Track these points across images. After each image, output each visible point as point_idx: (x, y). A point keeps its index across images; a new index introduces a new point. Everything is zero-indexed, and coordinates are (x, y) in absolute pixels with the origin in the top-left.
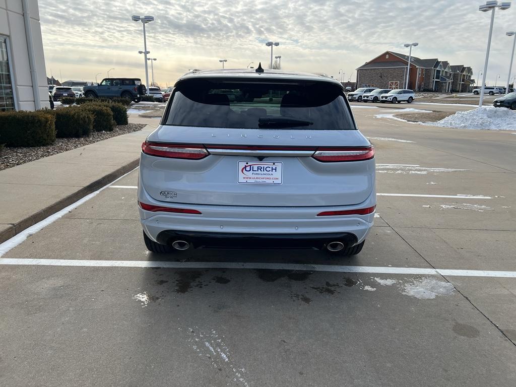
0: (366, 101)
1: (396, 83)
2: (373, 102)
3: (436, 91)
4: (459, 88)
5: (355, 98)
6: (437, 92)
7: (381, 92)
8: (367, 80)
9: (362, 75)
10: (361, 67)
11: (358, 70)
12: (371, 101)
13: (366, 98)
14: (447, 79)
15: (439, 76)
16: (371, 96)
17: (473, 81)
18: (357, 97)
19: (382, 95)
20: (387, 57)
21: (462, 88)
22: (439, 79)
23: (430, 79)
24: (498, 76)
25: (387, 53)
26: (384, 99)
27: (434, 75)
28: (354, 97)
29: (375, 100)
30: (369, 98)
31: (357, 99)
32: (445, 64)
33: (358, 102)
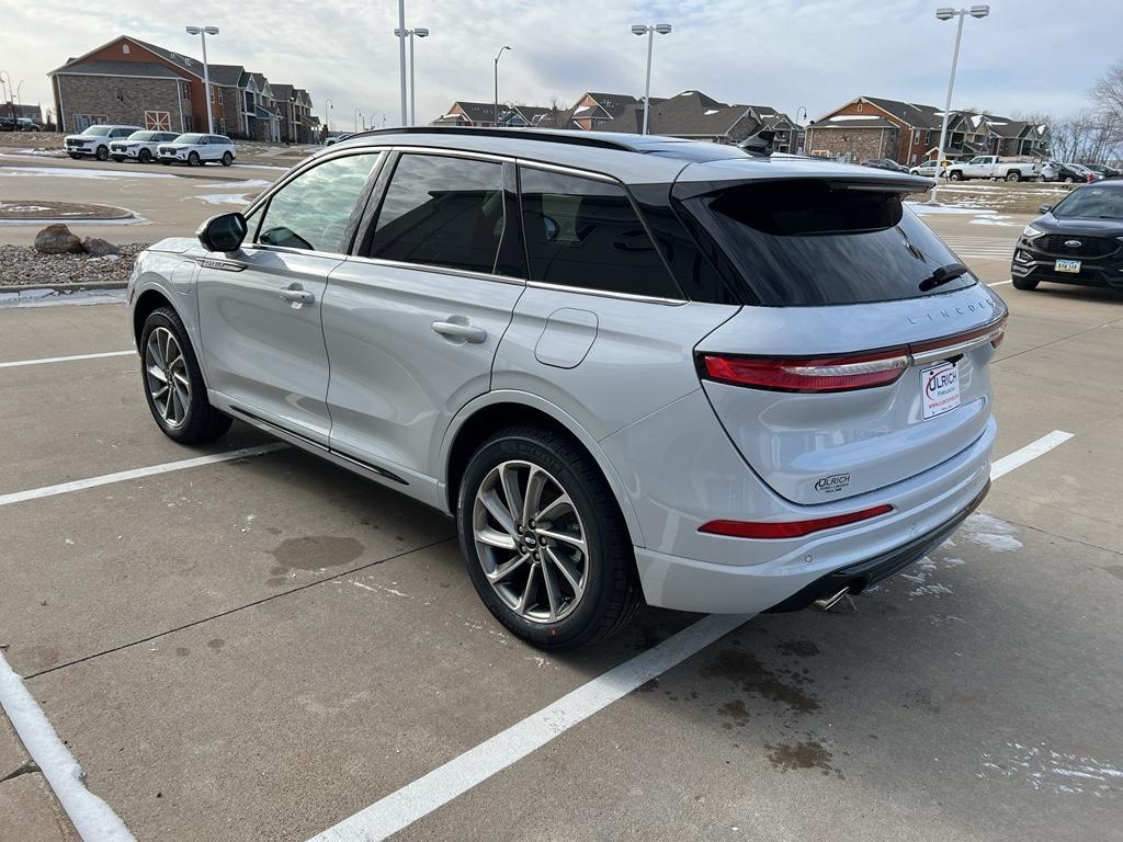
0: (120, 159)
1: (161, 116)
2: (141, 162)
3: (252, 138)
4: (293, 134)
5: (90, 150)
6: (254, 140)
7: (155, 139)
8: (86, 104)
9: (69, 90)
10: (59, 70)
11: (55, 78)
12: (135, 158)
13: (119, 152)
14: (271, 114)
15: (253, 105)
16: (134, 146)
17: (316, 120)
18: (93, 148)
19: (159, 146)
20: (126, 50)
21: (299, 135)
22: (253, 112)
23: (235, 110)
24: (358, 113)
25: (124, 40)
26: (168, 155)
27: (243, 102)
28: (86, 146)
29: (145, 157)
30: (129, 152)
31: (94, 152)
32: (260, 79)
33: (99, 159)
